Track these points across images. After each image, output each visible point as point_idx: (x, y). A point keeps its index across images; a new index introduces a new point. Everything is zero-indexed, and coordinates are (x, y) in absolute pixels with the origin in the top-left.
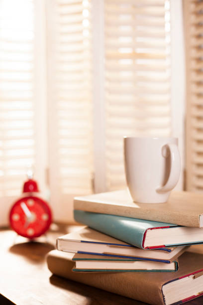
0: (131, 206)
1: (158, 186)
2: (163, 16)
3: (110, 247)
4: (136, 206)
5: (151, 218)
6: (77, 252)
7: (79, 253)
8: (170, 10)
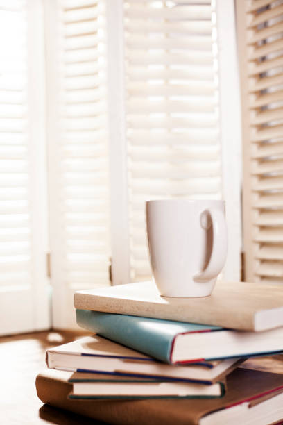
0: (156, 302)
1: (197, 271)
2: (209, 34)
3: (125, 362)
4: (163, 301)
5: (184, 319)
6: (76, 370)
7: (79, 371)
8: (217, 26)
